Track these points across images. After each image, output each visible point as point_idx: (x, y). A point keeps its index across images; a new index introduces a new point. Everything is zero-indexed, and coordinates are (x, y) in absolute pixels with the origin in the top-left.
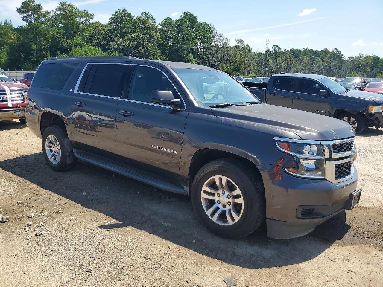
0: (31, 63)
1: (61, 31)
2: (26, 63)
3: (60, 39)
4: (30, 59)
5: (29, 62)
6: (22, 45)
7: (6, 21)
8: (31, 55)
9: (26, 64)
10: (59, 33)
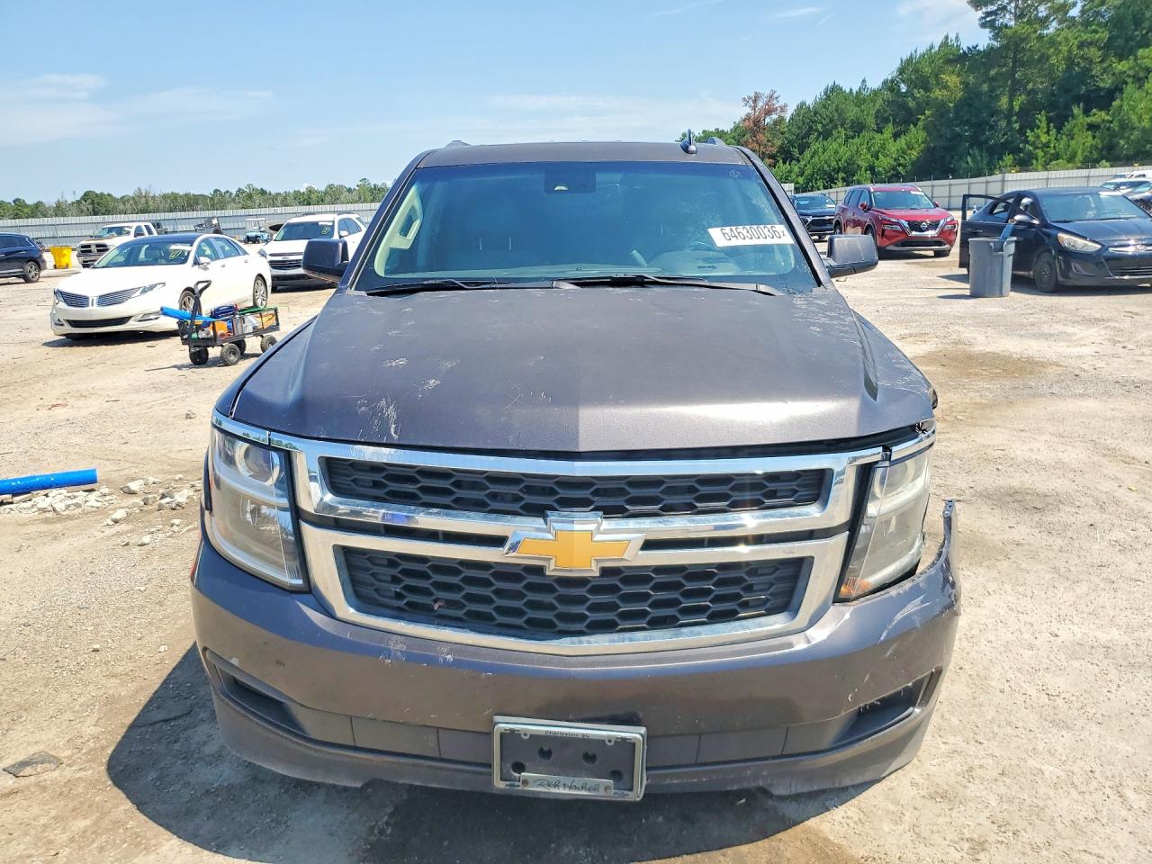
0: (984, 154)
1: (1097, 36)
2: (970, 155)
3: (1091, 62)
4: (986, 142)
5: (981, 151)
6: (969, 101)
7: (947, 38)
8: (992, 128)
9: (969, 159)
10: (1090, 44)
